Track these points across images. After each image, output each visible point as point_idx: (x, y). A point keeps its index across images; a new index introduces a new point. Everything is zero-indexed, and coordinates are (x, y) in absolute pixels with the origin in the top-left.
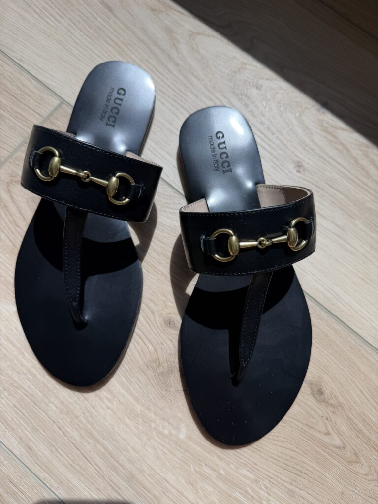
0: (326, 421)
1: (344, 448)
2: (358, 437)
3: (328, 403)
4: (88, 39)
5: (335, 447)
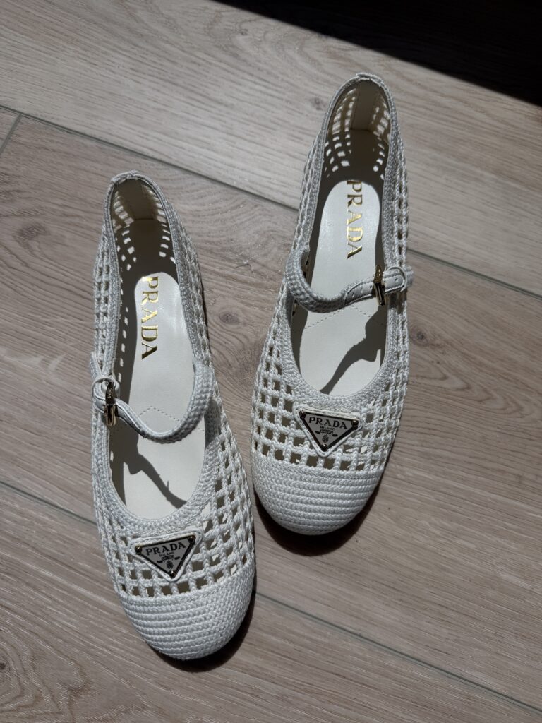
0: (438, 365)
1: (469, 388)
2: (481, 371)
3: (433, 345)
4: (27, 37)
5: (458, 389)
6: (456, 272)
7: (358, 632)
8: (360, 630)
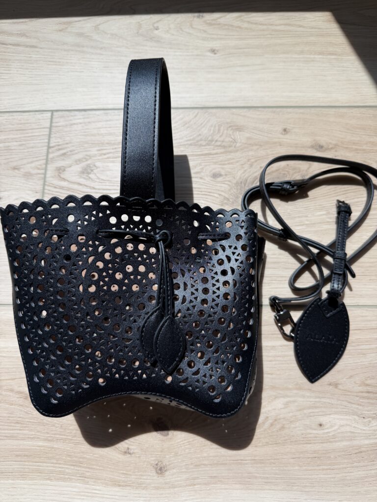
3: (328, 149)
6: (324, 109)
7: (356, 304)
8: (357, 303)
